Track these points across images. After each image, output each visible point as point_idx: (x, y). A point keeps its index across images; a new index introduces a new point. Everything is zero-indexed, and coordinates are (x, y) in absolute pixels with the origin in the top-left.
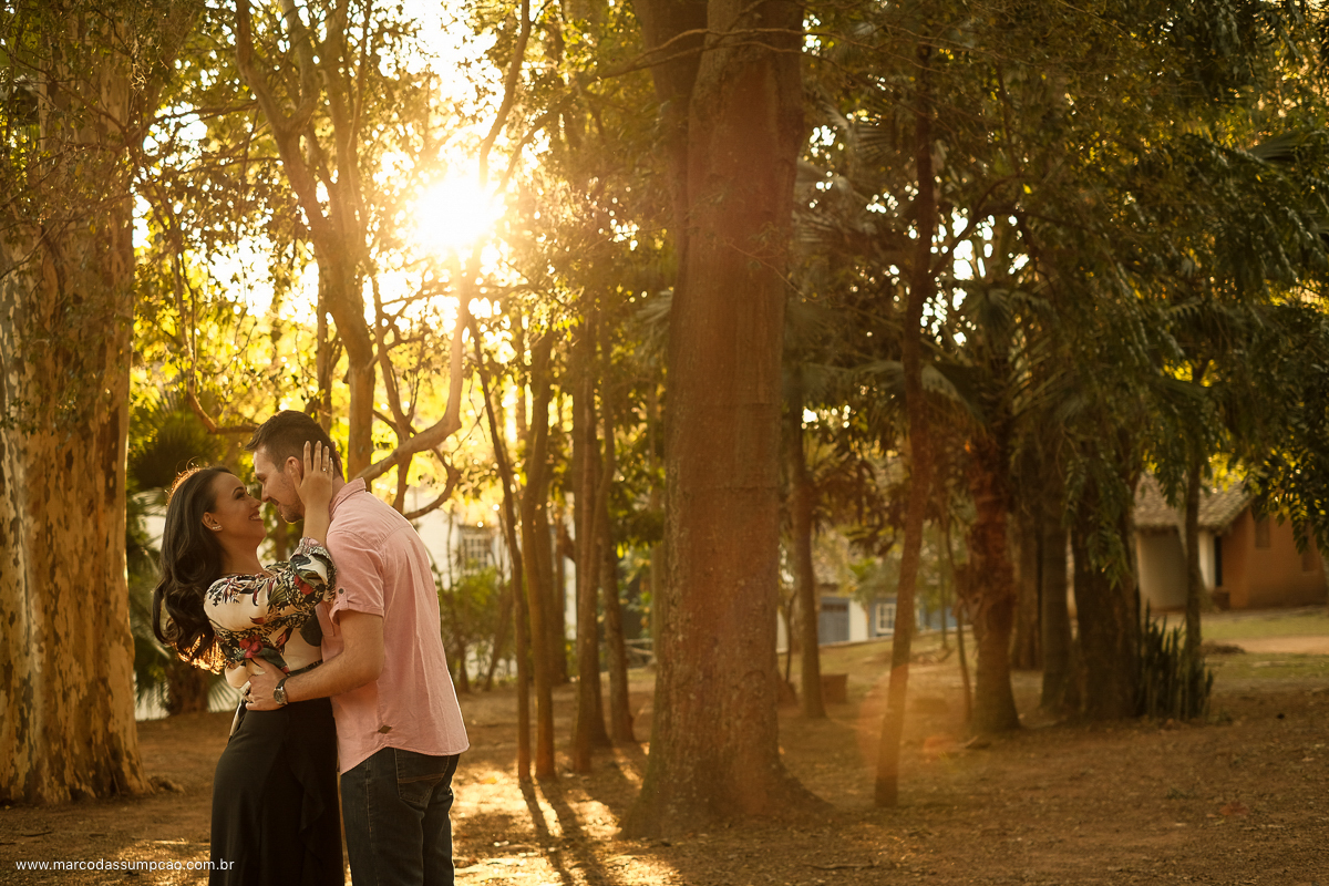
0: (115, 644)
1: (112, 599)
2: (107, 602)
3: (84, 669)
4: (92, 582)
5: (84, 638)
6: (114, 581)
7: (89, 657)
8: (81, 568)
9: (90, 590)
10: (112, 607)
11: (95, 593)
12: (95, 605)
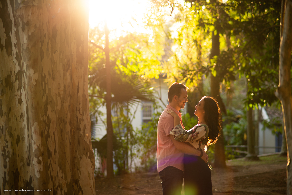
0: (84, 157)
1: (82, 128)
2: (79, 129)
3: (65, 174)
4: (69, 115)
5: (65, 153)
6: (83, 115)
7: (68, 167)
8: (62, 106)
9: (68, 120)
10: (82, 133)
11: (70, 123)
12: (71, 131)
